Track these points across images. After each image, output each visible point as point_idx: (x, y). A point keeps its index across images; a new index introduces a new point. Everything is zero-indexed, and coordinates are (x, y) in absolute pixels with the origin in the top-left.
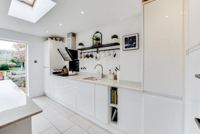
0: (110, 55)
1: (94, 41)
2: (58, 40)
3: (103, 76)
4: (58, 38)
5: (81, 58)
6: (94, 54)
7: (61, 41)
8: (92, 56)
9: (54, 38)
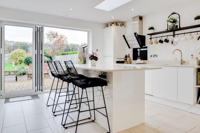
0: (192, 38)
1: (170, 24)
2: (119, 25)
3: (182, 63)
4: (119, 23)
5: (152, 43)
6: (170, 38)
7: (123, 26)
8: (167, 41)
9: (115, 24)
